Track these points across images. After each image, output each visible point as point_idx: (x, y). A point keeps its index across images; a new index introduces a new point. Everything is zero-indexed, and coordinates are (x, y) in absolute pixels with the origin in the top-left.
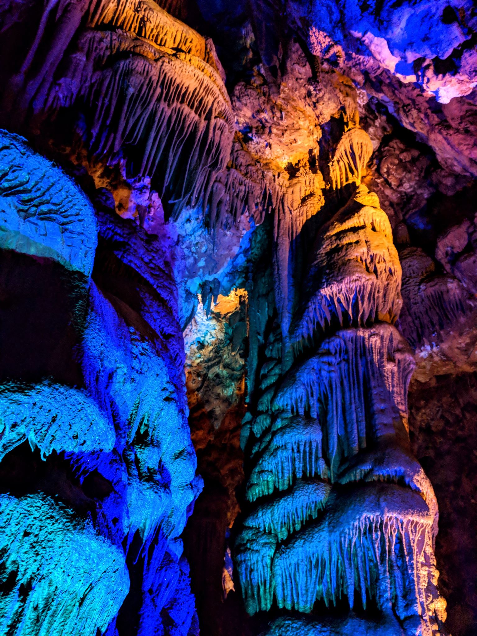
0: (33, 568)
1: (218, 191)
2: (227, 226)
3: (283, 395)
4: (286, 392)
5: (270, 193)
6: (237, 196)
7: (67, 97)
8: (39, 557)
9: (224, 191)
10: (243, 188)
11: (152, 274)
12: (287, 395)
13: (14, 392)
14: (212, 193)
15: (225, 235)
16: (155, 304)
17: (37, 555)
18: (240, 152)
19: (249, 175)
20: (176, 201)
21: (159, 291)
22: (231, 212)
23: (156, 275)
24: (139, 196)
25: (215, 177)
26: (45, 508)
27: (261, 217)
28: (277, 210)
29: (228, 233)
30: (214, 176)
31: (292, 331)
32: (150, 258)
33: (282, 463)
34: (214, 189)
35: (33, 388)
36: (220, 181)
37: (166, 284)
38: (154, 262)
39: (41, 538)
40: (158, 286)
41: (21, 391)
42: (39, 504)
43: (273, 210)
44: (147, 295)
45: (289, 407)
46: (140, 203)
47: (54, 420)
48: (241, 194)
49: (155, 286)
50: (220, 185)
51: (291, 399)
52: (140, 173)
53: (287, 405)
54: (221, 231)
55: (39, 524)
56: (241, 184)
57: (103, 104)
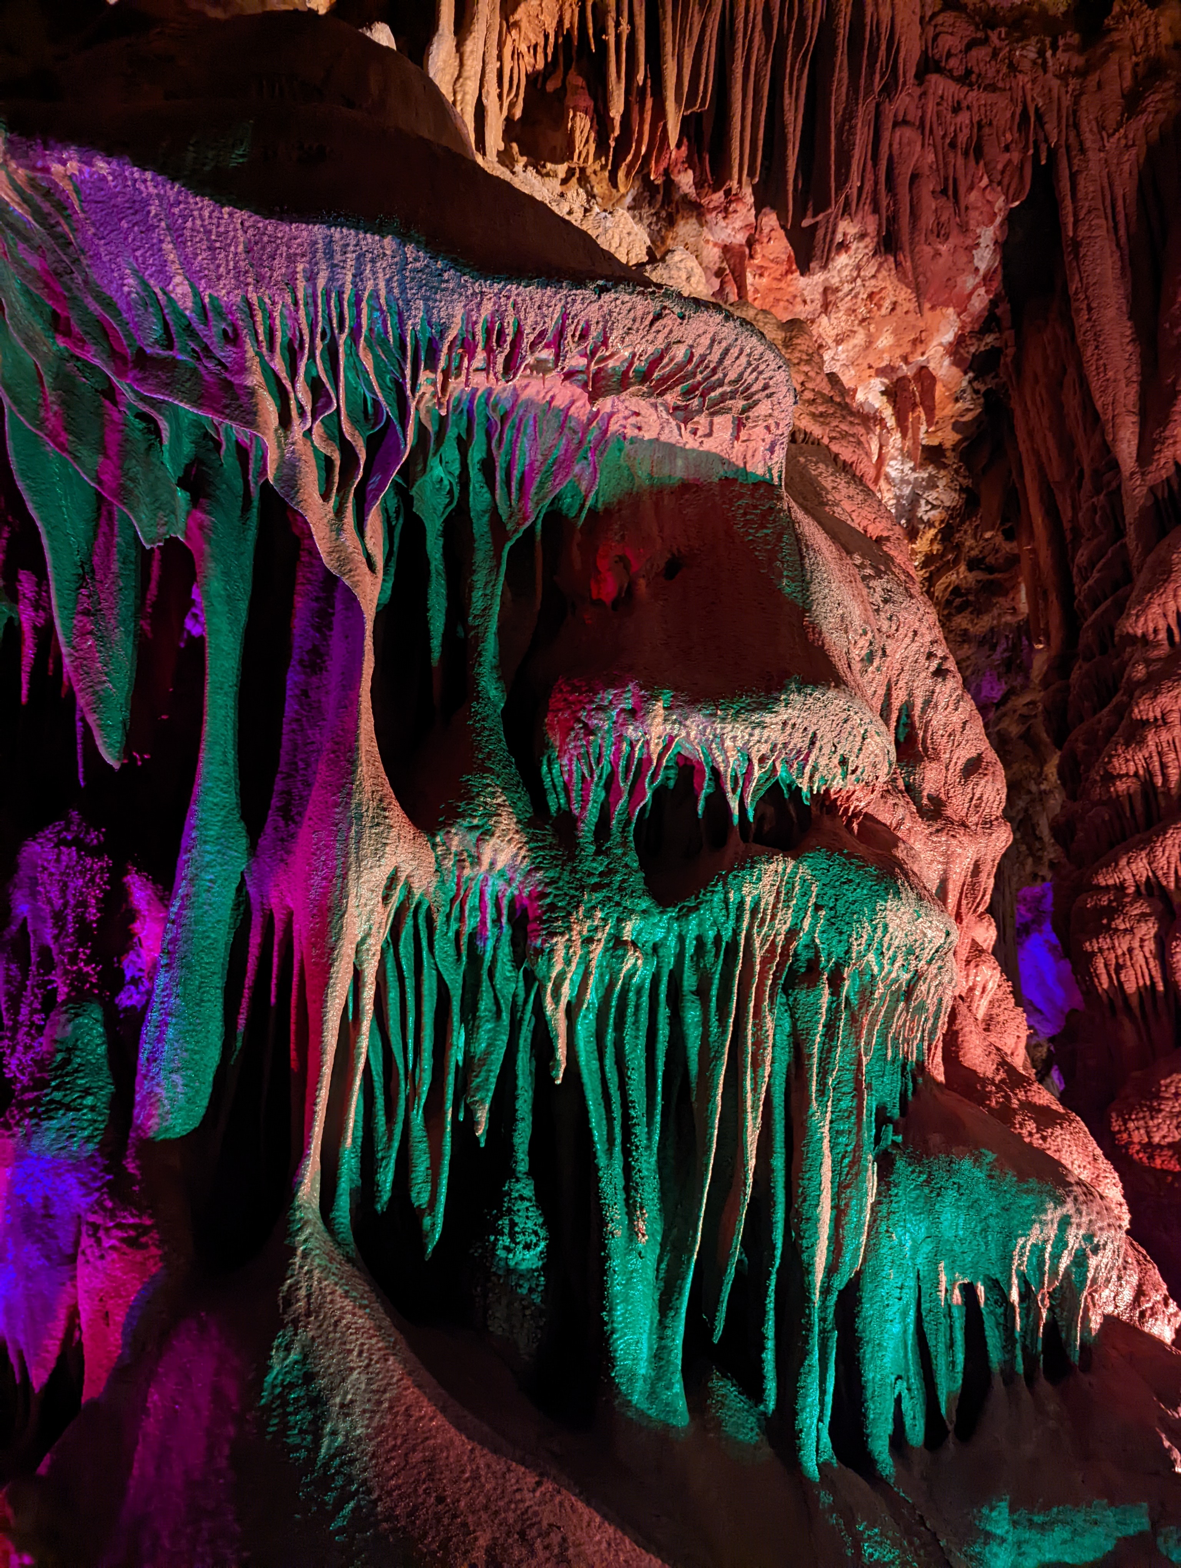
0: (840, 950)
1: (906, 150)
2: (941, 232)
3: (1143, 611)
4: (1149, 604)
5: (1037, 109)
6: (953, 145)
7: (535, 47)
8: (845, 937)
9: (919, 144)
10: (964, 118)
11: (813, 415)
12: (1155, 609)
13: (753, 711)
14: (891, 158)
15: (938, 254)
16: (842, 481)
17: (841, 933)
18: (940, 19)
19: (974, 77)
20: (820, 217)
21: (835, 448)
22: (944, 192)
23: (821, 415)
24: (723, 223)
25: (891, 115)
26: (837, 869)
27: (1021, 177)
28: (1063, 150)
29: (943, 248)
30: (890, 111)
31: (1145, 456)
32: (802, 378)
33: (1160, 754)
34: (896, 146)
35: (778, 700)
36: (905, 122)
37: (844, 427)
38: (809, 385)
39: (841, 910)
40: (832, 439)
41: (764, 707)
42: (824, 866)
43: (1052, 154)
44: (822, 466)
45: (1162, 635)
46: (728, 241)
47: (813, 743)
48: (962, 138)
49: (826, 441)
50: (908, 133)
51: (1165, 615)
52: (730, 178)
53: (1156, 631)
54: (928, 250)
55: (832, 892)
56: (957, 109)
57: (618, 37)
